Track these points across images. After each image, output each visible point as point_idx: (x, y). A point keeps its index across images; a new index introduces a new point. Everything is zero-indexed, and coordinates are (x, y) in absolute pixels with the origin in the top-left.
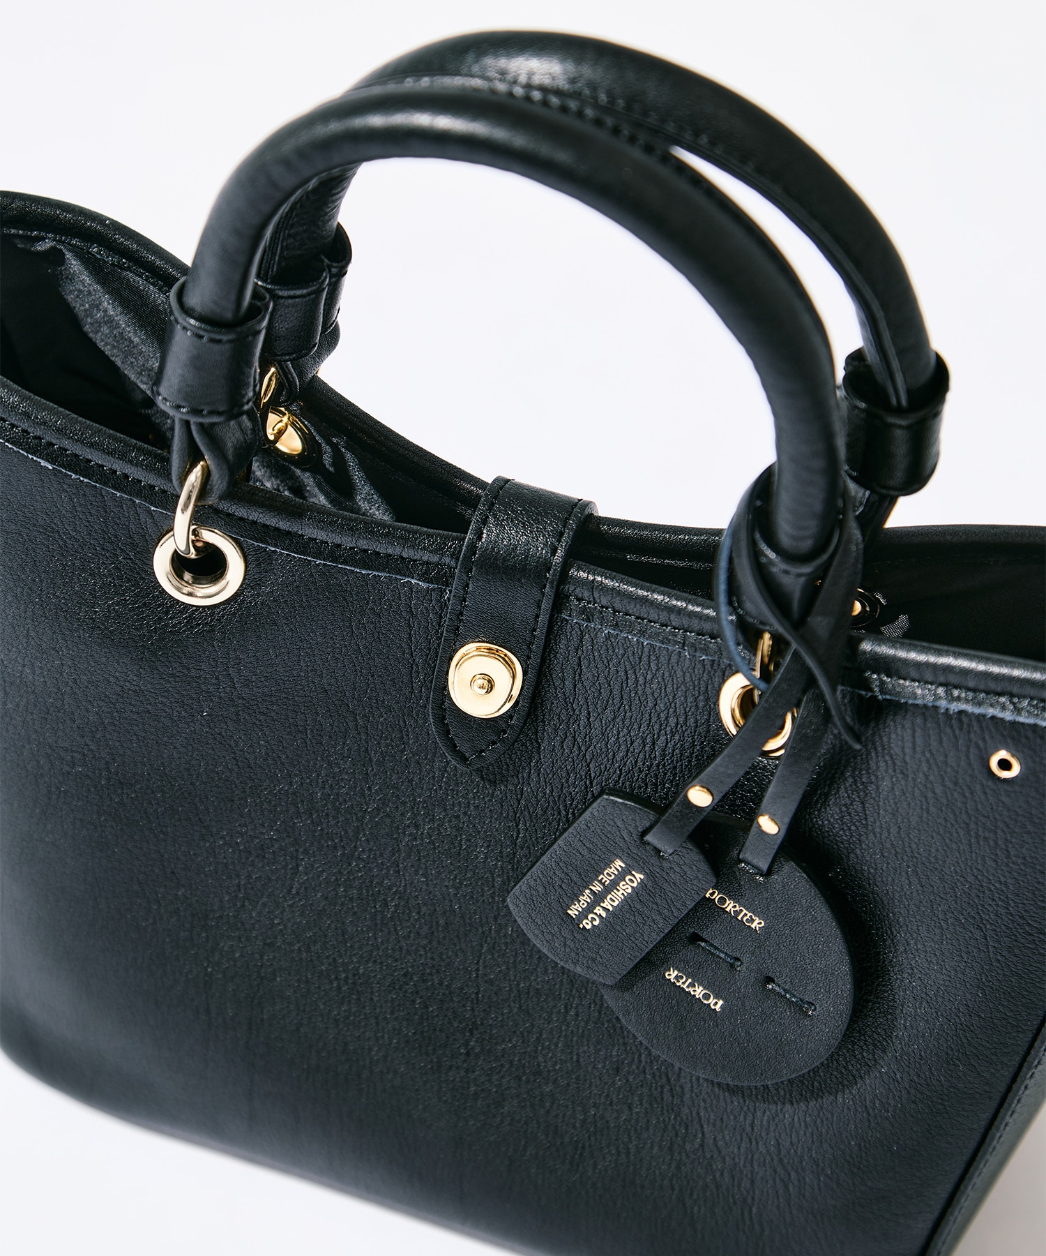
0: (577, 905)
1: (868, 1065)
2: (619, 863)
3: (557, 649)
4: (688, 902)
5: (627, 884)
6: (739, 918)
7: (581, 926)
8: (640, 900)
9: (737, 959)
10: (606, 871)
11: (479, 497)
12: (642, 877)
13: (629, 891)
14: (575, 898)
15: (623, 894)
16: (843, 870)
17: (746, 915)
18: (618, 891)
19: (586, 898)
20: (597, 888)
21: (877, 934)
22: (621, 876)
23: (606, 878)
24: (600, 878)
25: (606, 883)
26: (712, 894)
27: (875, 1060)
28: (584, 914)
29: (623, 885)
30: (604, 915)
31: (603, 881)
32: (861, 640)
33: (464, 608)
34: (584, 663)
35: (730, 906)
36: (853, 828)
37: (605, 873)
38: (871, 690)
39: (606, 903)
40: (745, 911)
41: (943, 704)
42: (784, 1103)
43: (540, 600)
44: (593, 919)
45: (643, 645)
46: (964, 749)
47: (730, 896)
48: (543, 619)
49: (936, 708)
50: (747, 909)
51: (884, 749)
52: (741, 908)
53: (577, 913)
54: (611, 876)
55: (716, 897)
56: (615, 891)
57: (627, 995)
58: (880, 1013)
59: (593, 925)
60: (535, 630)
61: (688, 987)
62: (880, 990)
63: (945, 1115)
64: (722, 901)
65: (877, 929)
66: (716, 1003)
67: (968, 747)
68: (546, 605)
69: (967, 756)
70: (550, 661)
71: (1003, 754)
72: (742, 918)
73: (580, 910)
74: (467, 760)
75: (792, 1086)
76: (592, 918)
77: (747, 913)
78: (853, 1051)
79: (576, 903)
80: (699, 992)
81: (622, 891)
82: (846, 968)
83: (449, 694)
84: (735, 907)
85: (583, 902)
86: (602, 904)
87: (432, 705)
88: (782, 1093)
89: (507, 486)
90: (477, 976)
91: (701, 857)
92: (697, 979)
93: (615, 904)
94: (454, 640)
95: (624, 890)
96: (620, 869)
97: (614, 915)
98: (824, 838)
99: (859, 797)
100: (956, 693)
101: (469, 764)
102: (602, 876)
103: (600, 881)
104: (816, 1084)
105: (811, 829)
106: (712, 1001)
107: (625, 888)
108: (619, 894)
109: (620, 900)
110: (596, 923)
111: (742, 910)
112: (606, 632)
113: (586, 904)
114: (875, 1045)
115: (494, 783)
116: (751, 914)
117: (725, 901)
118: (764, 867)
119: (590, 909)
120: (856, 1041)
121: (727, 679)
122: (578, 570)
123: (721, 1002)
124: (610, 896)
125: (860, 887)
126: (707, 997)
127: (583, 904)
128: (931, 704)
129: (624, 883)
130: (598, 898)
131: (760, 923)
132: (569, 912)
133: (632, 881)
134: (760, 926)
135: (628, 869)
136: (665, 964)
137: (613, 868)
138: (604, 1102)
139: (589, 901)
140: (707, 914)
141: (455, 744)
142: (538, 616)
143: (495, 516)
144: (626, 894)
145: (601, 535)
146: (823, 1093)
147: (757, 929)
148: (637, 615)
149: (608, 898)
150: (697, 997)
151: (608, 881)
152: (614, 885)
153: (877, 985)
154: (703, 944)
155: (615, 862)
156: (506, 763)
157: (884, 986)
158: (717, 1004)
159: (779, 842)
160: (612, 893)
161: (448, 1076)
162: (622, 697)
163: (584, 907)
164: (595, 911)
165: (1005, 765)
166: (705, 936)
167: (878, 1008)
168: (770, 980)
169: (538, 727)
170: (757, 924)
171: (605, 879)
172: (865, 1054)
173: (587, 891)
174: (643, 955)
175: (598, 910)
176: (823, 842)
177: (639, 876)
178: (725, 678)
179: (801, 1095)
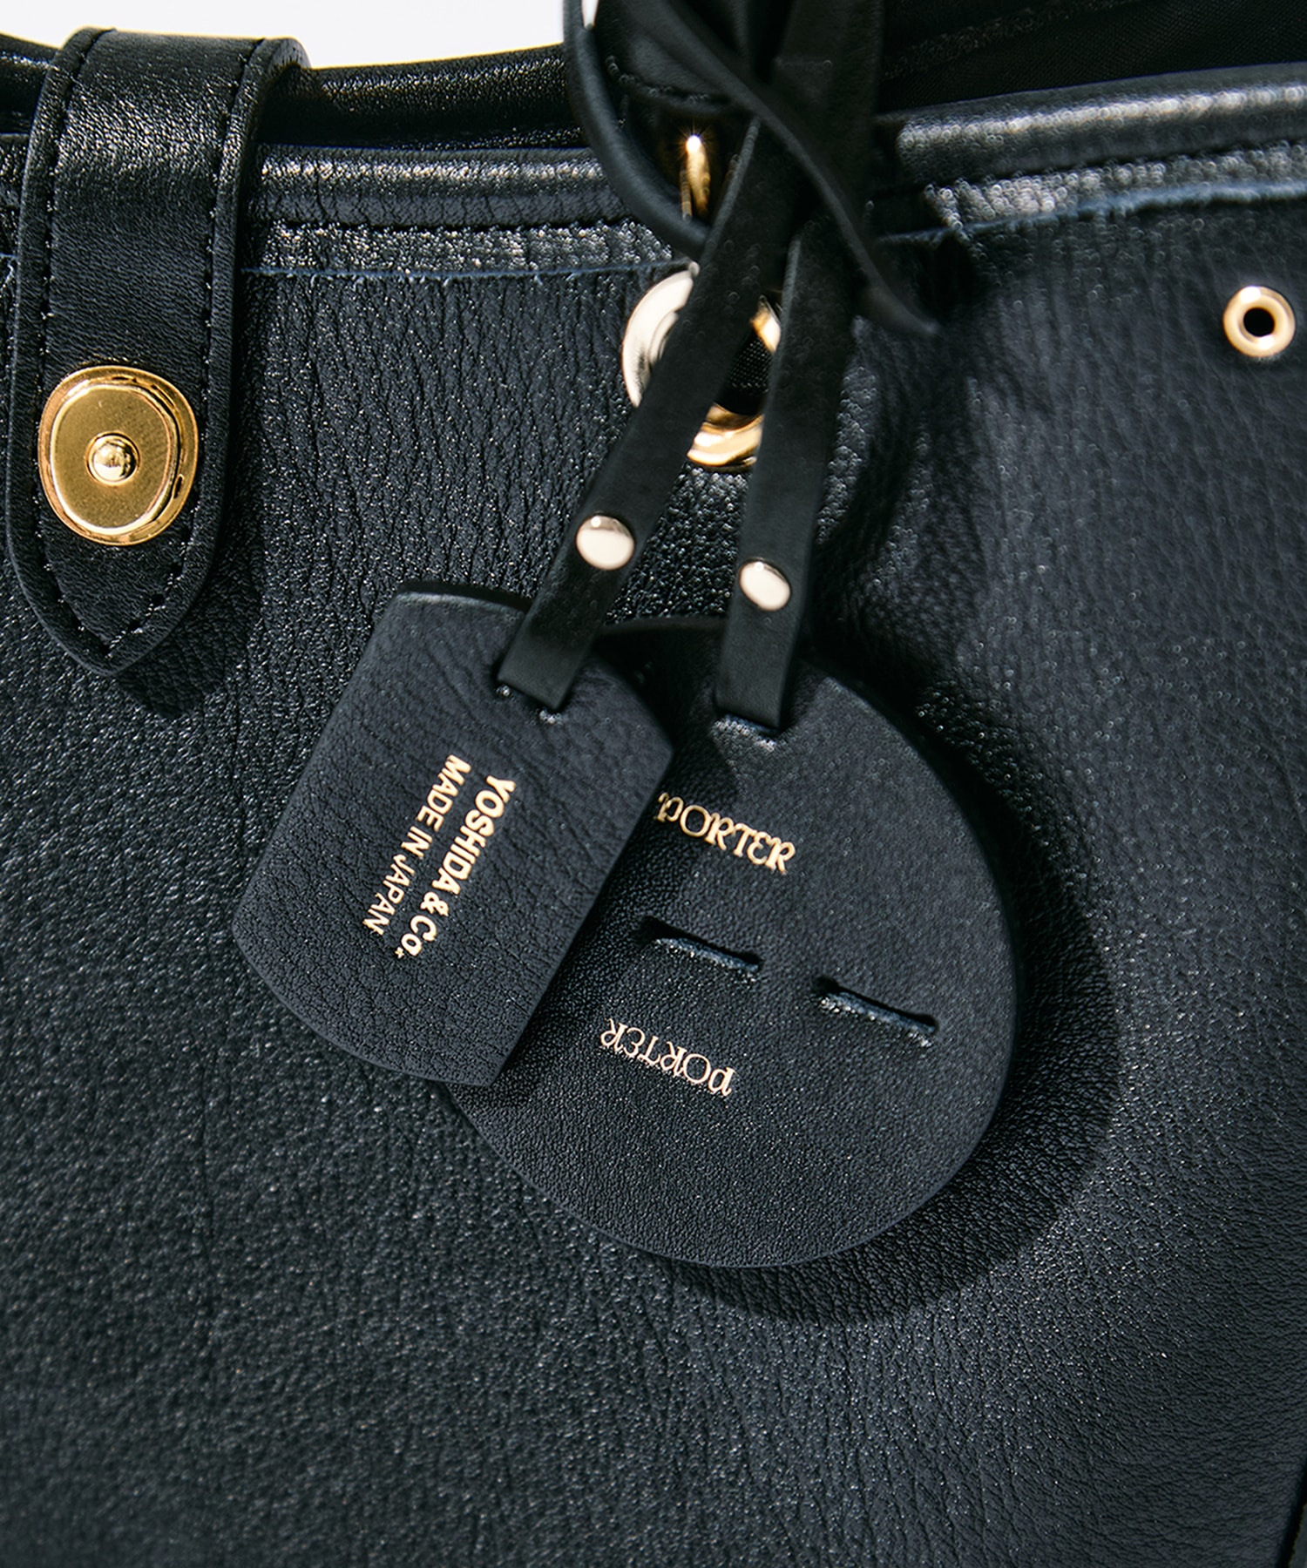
0: (384, 901)
1: (1074, 1163)
2: (456, 767)
3: (262, 358)
4: (620, 823)
5: (482, 814)
6: (738, 852)
7: (400, 952)
8: (515, 846)
9: (751, 958)
10: (433, 794)
11: (39, 75)
12: (510, 785)
13: (489, 830)
14: (375, 884)
15: (477, 844)
16: (949, 691)
17: (751, 839)
18: (466, 837)
19: (399, 878)
20: (419, 843)
21: (1045, 832)
22: (465, 800)
23: (434, 813)
24: (421, 817)
25: (437, 826)
26: (671, 811)
27: (1088, 1150)
28: (400, 923)
29: (474, 820)
30: (443, 909)
31: (429, 821)
32: (900, 127)
33: (48, 290)
34: (326, 376)
35: (714, 830)
36: (953, 579)
37: (430, 799)
38: (941, 223)
39: (445, 876)
40: (748, 831)
41: (1100, 205)
42: (906, 1309)
43: (208, 237)
44: (424, 928)
45: (441, 291)
46: (1163, 305)
47: (711, 801)
48: (221, 284)
49: (1087, 217)
50: (751, 825)
51: (990, 359)
52: (739, 826)
53: (385, 921)
54: (443, 804)
55: (682, 815)
56: (458, 840)
57: (524, 1112)
58: (1082, 1029)
59: (426, 944)
60: (206, 314)
61: (653, 1057)
62: (1073, 974)
63: (1264, 1253)
64: (696, 819)
65: (1044, 822)
66: (720, 1077)
67: (1172, 300)
68: (220, 247)
69: (1175, 323)
70: (253, 392)
71: (1250, 296)
72: (745, 850)
73: (391, 910)
74: (106, 650)
75: (917, 1264)
76: (420, 924)
77: (753, 832)
78: (1037, 1140)
79: (379, 895)
80: (678, 1060)
81: (473, 837)
82: (987, 904)
83: (45, 501)
84: (724, 827)
85: (393, 888)
86: (436, 884)
87: (12, 533)
88: (898, 1285)
89: (99, 43)
90: (203, 1175)
91: (633, 701)
92: (670, 1034)
93: (463, 875)
94: (38, 371)
95: (477, 831)
96: (460, 780)
97: (467, 901)
98: (893, 625)
99: (955, 498)
100: (1124, 174)
101: (113, 660)
102: (425, 810)
103: (423, 825)
104: (968, 1242)
105: (862, 611)
106: (710, 1074)
107: (480, 826)
108: (468, 844)
109: (472, 860)
110: (429, 936)
111: (740, 833)
112: (361, 281)
113: (401, 893)
114: (1082, 1113)
115: (172, 712)
116: (763, 834)
117: (703, 819)
118: (773, 712)
119: (412, 904)
120: (1039, 1113)
121: (631, 311)
122: (281, 162)
123: (729, 1074)
124: (450, 857)
125: (990, 723)
126: (697, 1068)
127: (396, 894)
128: (1075, 215)
129: (474, 813)
130: (427, 870)
131: (785, 851)
132: (369, 923)
133: (490, 803)
134: (787, 857)
135: (477, 773)
136: (595, 1013)
137: (446, 782)
138: (516, 1410)
139: (406, 882)
140: (667, 861)
141: (75, 617)
142: (208, 277)
143: (88, 81)
144: (483, 842)
145: (323, 101)
146: (987, 1260)
147: (782, 867)
148: (419, 220)
149: (446, 863)
150: (677, 1074)
151: (440, 819)
152: (455, 822)
153: (1065, 962)
154: (672, 943)
155: (448, 764)
156: (194, 657)
157: (1079, 960)
158: (722, 1081)
159: (793, 622)
160: (454, 847)
161: (173, 1419)
162: (417, 434)
163: (396, 901)
164: (423, 906)
165: (1259, 322)
166: (671, 918)
167: (1077, 1019)
168: (829, 987)
169: (249, 555)
170: (778, 857)
171: (433, 815)
172: (1064, 1140)
173: (399, 858)
174: (544, 988)
175: (432, 902)
176: (895, 635)
177: (505, 786)
178: (627, 312)
179: (940, 1277)
